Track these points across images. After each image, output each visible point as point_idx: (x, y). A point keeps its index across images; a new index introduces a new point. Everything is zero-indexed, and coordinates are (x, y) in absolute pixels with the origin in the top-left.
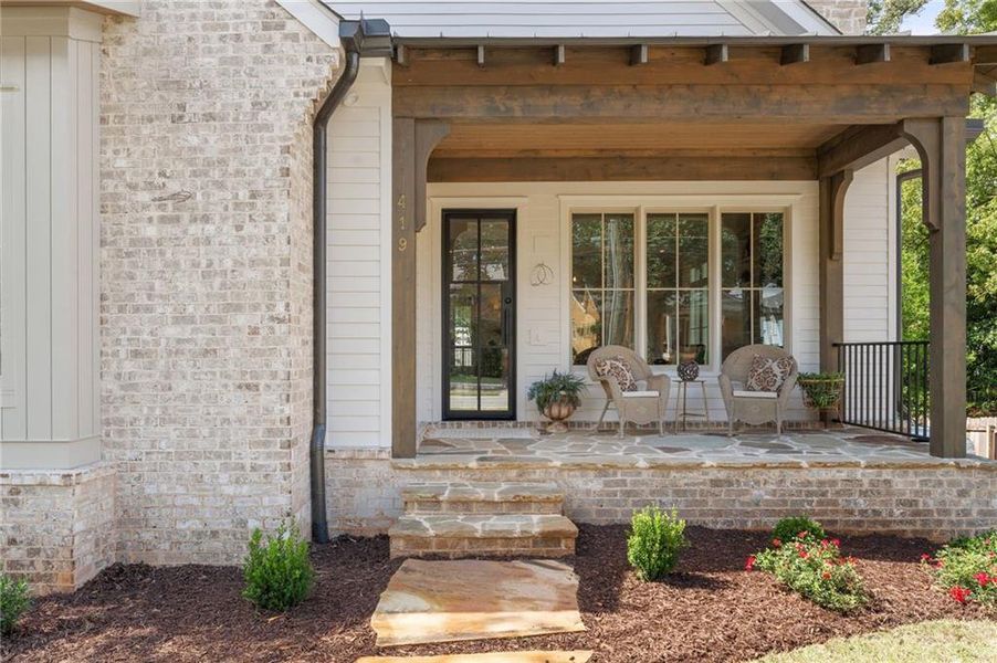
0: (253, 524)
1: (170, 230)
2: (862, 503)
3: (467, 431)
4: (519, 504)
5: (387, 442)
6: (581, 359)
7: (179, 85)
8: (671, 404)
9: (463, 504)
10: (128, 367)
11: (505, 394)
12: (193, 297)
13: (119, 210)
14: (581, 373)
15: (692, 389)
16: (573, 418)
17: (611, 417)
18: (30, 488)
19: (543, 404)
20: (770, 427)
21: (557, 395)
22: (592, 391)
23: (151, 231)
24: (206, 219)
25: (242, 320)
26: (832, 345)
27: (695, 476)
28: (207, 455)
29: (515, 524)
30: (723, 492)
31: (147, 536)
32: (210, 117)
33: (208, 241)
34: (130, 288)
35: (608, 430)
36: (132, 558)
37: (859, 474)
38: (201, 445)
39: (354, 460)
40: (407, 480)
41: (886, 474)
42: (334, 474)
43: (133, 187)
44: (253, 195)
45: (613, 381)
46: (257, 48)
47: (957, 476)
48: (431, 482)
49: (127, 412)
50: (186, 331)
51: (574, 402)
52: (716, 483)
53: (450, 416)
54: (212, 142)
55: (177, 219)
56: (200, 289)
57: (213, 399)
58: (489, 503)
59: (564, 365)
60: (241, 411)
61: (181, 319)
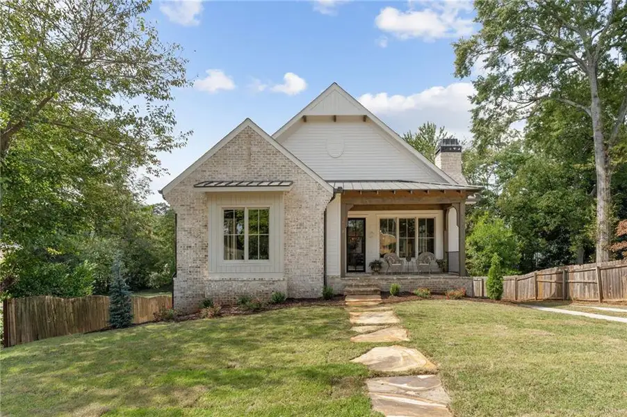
0: (315, 289)
1: (299, 230)
2: (442, 286)
3: (353, 274)
4: (369, 286)
5: (339, 274)
6: (382, 256)
7: (301, 201)
8: (404, 268)
9: (358, 286)
10: (290, 258)
11: (362, 267)
12: (304, 244)
13: (288, 226)
14: (382, 260)
15: (410, 263)
16: (381, 271)
17: (389, 271)
18: (276, 281)
19: (372, 268)
20: (428, 273)
21: (376, 266)
22: (385, 264)
23: (295, 231)
24: (306, 228)
25: (314, 248)
26: (446, 253)
27: (407, 281)
28: (306, 276)
29: (369, 289)
30: (412, 284)
31: (294, 292)
32: (307, 207)
33: (306, 232)
34: (290, 242)
35: (390, 274)
36: (291, 297)
37: (441, 280)
38: (305, 274)
39: (333, 278)
40: (344, 282)
41: (447, 280)
42: (329, 281)
43: (291, 222)
44: (316, 223)
45: (390, 262)
46: (316, 194)
47: (462, 280)
48: (350, 282)
49: (290, 267)
50: (301, 251)
51: (380, 267)
52: (411, 282)
53: (348, 271)
54: (307, 212)
55: (300, 228)
56: (304, 242)
57: (307, 264)
58: (363, 286)
59: (377, 257)
60: (313, 267)
61: (301, 248)
